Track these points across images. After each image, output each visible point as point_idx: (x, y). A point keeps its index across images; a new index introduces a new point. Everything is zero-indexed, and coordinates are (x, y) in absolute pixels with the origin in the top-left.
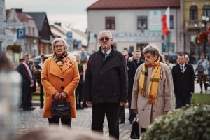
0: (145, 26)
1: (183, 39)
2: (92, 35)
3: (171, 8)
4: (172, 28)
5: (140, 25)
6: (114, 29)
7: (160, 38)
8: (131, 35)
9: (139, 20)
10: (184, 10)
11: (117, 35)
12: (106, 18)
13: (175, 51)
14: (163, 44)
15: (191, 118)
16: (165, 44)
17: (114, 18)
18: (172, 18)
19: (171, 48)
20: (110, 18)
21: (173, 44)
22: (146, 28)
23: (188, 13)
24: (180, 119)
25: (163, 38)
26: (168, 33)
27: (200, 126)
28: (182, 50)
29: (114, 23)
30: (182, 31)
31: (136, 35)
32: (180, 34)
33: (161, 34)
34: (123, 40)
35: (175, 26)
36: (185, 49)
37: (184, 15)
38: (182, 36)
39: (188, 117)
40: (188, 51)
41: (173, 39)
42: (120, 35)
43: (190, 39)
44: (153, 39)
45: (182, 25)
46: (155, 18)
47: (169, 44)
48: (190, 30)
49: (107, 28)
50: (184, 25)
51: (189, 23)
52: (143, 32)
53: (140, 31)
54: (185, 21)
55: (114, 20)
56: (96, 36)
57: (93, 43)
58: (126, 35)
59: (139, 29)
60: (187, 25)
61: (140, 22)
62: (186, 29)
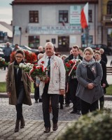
0: (65, 19)
1: (100, 32)
2: (17, 28)
3: (90, 3)
4: (90, 21)
5: (61, 19)
6: (38, 22)
7: (80, 31)
8: (52, 28)
9: (60, 14)
11: (40, 28)
12: (30, 11)
13: (94, 43)
14: (82, 36)
15: (100, 125)
16: (84, 36)
17: (37, 11)
19: (90, 41)
20: (34, 11)
21: (92, 36)
22: (67, 22)
23: (105, 8)
24: (90, 126)
25: (83, 31)
26: (87, 27)
27: (107, 132)
28: (99, 42)
29: (37, 17)
30: (100, 24)
31: (57, 28)
32: (98, 27)
33: (80, 28)
34: (45, 33)
35: (93, 20)
36: (102, 42)
37: (102, 10)
38: (100, 28)
39: (97, 124)
40: (105, 43)
41: (92, 32)
42: (43, 28)
43: (107, 32)
44: (73, 31)
45: (100, 20)
46: (75, 12)
47: (88, 37)
48: (107, 24)
49: (30, 22)
50: (102, 19)
51: (107, 17)
52: (64, 25)
53: (61, 24)
54: (102, 16)
55: (37, 14)
56: (20, 29)
57: (17, 36)
58: (48, 28)
59: (60, 22)
60: (104, 19)
61: (62, 16)
62: (104, 22)
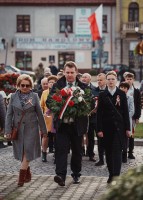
0: (69, 27)
1: (119, 47)
4: (104, 32)
5: (63, 27)
6: (29, 32)
7: (90, 45)
8: (51, 40)
9: (61, 20)
10: (122, 8)
11: (32, 41)
12: (18, 16)
13: (110, 63)
14: (93, 53)
16: (96, 53)
17: (29, 16)
18: (105, 18)
19: (103, 59)
20: (24, 16)
21: (107, 53)
22: (71, 31)
23: (126, 13)
25: (94, 46)
28: (117, 61)
29: (29, 24)
30: (118, 36)
31: (57, 40)
32: (116, 39)
33: (91, 40)
34: (40, 47)
35: (109, 29)
37: (121, 15)
38: (119, 41)
40: (126, 63)
41: (107, 47)
42: (36, 40)
43: (128, 47)
44: (81, 45)
45: (118, 29)
47: (102, 54)
48: (129, 35)
49: (18, 31)
50: (121, 29)
51: (128, 25)
52: (67, 36)
53: (63, 35)
54: (122, 24)
55: (29, 20)
56: (3, 41)
58: (44, 40)
59: (61, 32)
60: (124, 28)
61: (64, 23)
62: (124, 33)
